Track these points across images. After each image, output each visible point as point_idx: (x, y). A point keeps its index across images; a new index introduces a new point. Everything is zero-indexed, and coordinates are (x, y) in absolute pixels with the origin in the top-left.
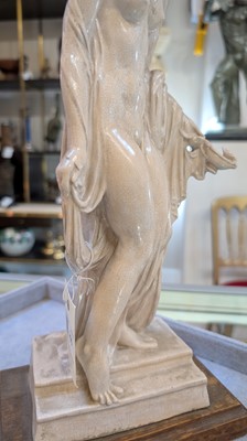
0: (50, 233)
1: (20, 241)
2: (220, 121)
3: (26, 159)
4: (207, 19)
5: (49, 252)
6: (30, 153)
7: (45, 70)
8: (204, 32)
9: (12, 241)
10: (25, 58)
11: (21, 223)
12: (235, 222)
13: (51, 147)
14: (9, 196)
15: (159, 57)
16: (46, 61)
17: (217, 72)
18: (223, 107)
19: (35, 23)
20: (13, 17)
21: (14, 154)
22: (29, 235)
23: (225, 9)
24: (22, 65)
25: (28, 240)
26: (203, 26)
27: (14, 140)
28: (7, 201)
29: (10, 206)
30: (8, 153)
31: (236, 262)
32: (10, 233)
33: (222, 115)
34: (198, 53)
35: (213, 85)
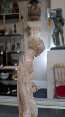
0: (13, 73)
1: (5, 76)
2: (55, 44)
3: (7, 55)
4: (50, 20)
5: (13, 78)
6: (8, 53)
7: (11, 32)
8: (50, 22)
9: (3, 76)
10: (6, 29)
11: (6, 71)
12: (59, 70)
13: (13, 51)
14: (2, 64)
15: (39, 28)
16: (11, 30)
17: (53, 33)
18: (55, 41)
19: (8, 20)
20: (3, 19)
21: (3, 53)
22: (8, 74)
23: (54, 17)
24: (5, 31)
25: (7, 75)
26: (50, 21)
27: (3, 50)
28: (2, 66)
29: (3, 67)
30: (2, 53)
31: (60, 80)
32: (3, 74)
33: (55, 43)
34: (49, 27)
35: (53, 36)
